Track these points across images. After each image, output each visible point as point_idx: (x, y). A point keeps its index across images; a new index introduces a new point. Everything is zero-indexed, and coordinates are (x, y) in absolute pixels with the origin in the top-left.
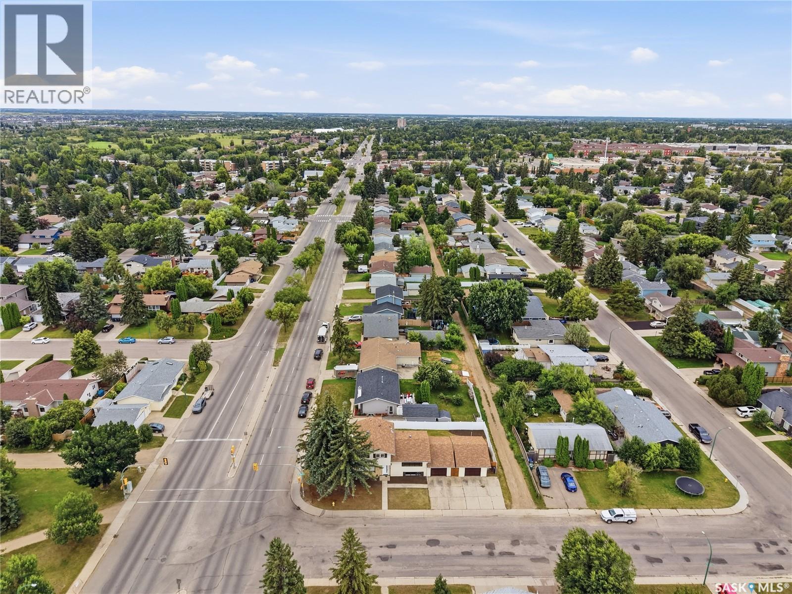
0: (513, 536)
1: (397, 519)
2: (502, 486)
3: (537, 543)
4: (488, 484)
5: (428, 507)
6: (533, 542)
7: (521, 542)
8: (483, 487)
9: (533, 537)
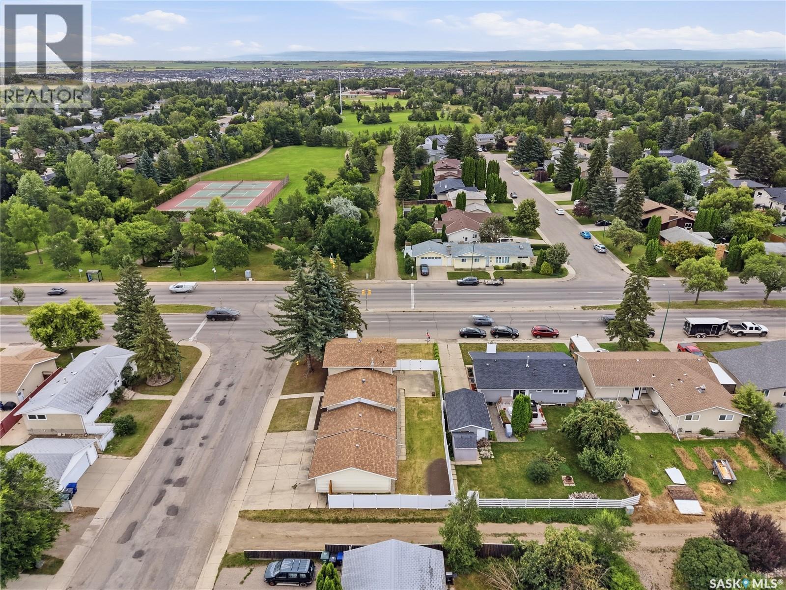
0: (186, 510)
1: (263, 407)
2: (291, 511)
3: (158, 536)
4: (299, 493)
5: (270, 430)
6: (161, 532)
7: (172, 517)
8: (295, 487)
9: (172, 534)
